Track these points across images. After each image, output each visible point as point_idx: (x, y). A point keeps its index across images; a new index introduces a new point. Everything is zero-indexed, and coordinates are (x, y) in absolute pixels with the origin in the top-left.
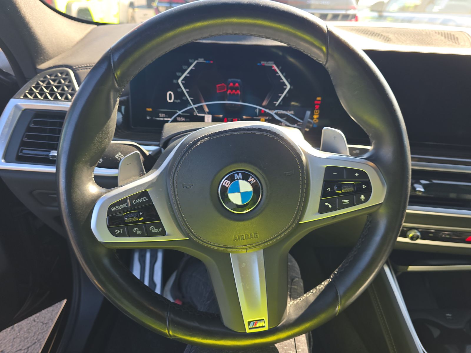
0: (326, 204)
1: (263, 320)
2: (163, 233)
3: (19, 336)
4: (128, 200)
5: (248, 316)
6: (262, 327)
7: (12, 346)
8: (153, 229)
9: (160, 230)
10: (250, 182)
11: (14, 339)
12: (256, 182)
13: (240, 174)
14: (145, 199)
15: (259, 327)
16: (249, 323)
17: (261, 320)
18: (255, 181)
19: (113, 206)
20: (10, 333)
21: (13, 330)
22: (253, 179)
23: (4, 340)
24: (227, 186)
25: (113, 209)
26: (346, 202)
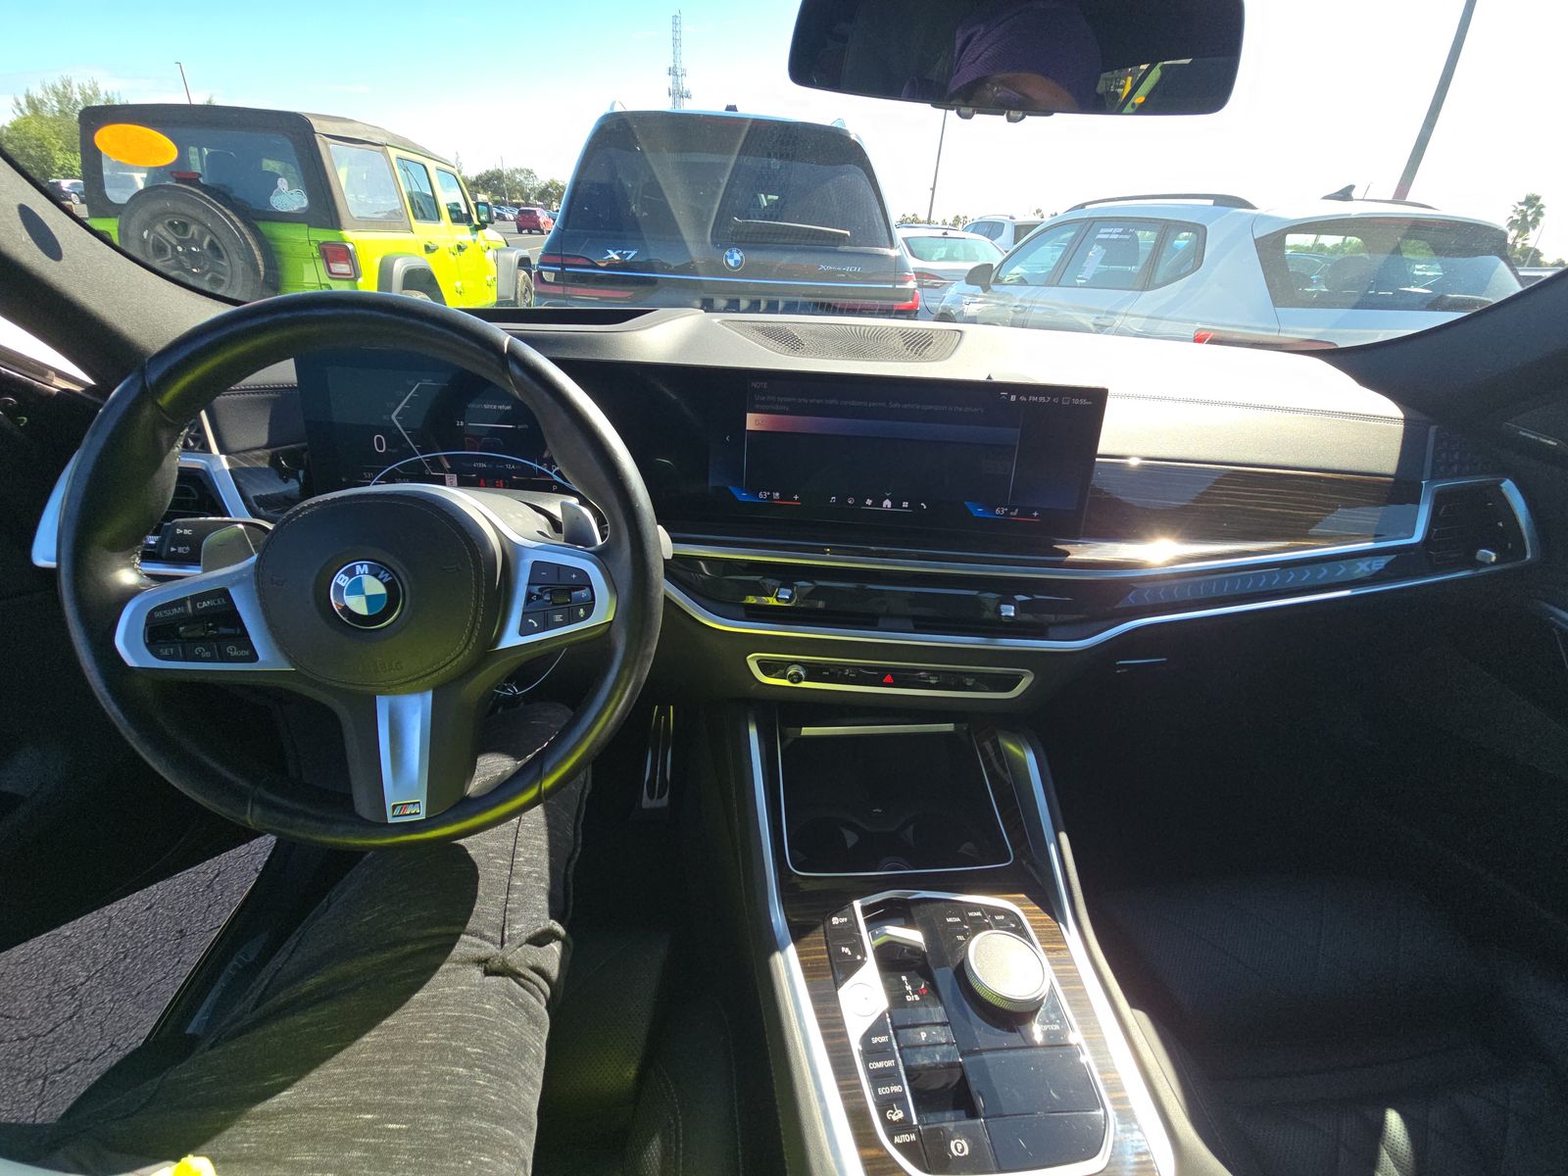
0: (530, 621)
1: (418, 803)
2: (253, 657)
3: (221, 901)
4: (189, 603)
5: (391, 798)
6: (416, 814)
7: (204, 920)
8: (233, 650)
9: (247, 653)
10: (381, 580)
11: (209, 906)
12: (393, 580)
13: (365, 567)
14: (221, 601)
15: (410, 814)
16: (394, 807)
17: (414, 803)
18: (390, 578)
19: (156, 609)
20: (202, 895)
21: (210, 890)
22: (387, 575)
23: (188, 910)
24: (343, 585)
25: (157, 615)
26: (558, 618)
